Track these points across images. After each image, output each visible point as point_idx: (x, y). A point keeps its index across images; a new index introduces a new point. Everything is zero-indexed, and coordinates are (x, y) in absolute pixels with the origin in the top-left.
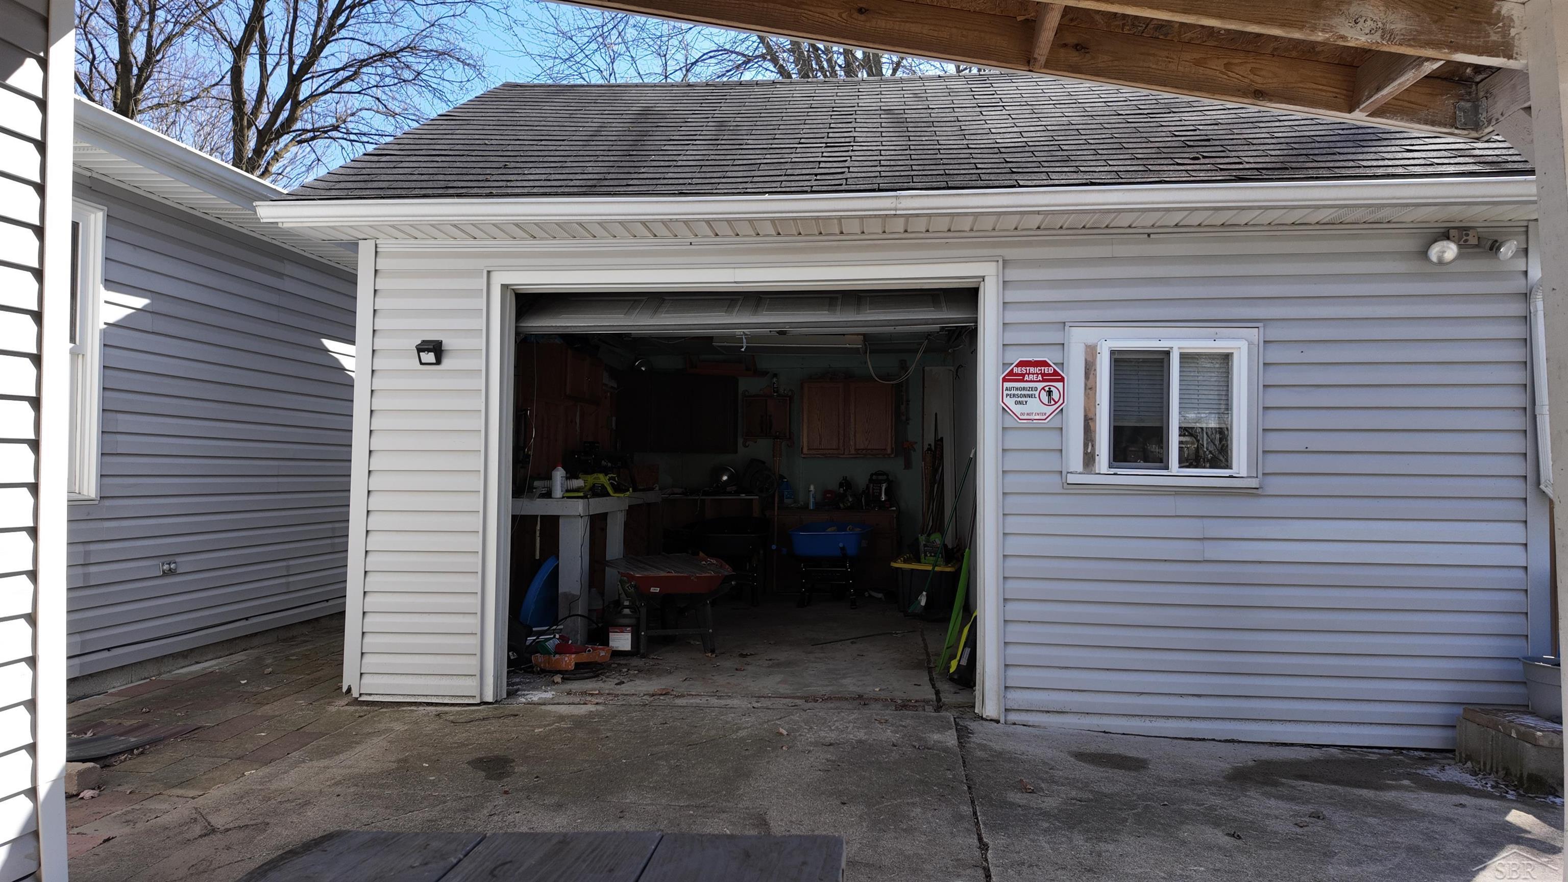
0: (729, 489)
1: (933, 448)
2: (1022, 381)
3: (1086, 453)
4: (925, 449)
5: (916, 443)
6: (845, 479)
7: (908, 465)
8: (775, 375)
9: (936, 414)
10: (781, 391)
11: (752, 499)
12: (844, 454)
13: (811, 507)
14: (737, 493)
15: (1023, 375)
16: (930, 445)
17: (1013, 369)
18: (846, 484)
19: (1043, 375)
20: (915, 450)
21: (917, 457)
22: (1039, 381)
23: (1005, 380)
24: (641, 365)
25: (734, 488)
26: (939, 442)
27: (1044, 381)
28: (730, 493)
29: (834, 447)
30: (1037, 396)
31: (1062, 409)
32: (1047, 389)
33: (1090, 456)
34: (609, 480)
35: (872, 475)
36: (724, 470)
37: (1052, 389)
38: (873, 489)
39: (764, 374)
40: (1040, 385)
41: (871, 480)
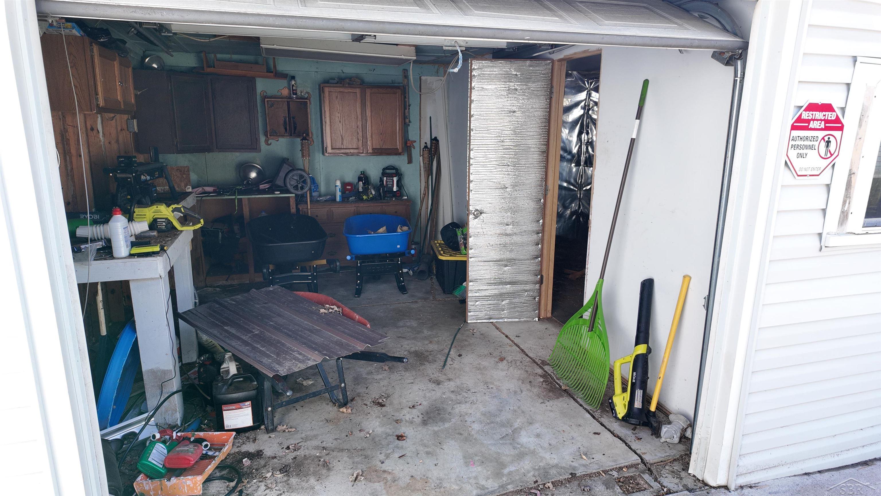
0: (262, 187)
1: (429, 146)
2: (806, 128)
3: (843, 212)
4: (422, 147)
5: (415, 141)
6: (363, 173)
7: (410, 161)
8: (293, 78)
9: (430, 117)
10: (299, 93)
11: (289, 197)
12: (363, 153)
13: (338, 199)
14: (271, 191)
15: (808, 121)
16: (426, 143)
17: (801, 115)
18: (364, 177)
19: (827, 121)
20: (414, 148)
21: (416, 153)
22: (821, 129)
23: (794, 128)
24: (152, 61)
25: (267, 186)
26: (435, 141)
27: (826, 129)
28: (264, 192)
29: (354, 147)
30: (816, 148)
31: (834, 164)
32: (826, 139)
33: (846, 214)
34: (173, 211)
35: (384, 169)
36: (252, 168)
37: (832, 139)
38: (387, 182)
39: (283, 76)
40: (821, 134)
41: (384, 174)
